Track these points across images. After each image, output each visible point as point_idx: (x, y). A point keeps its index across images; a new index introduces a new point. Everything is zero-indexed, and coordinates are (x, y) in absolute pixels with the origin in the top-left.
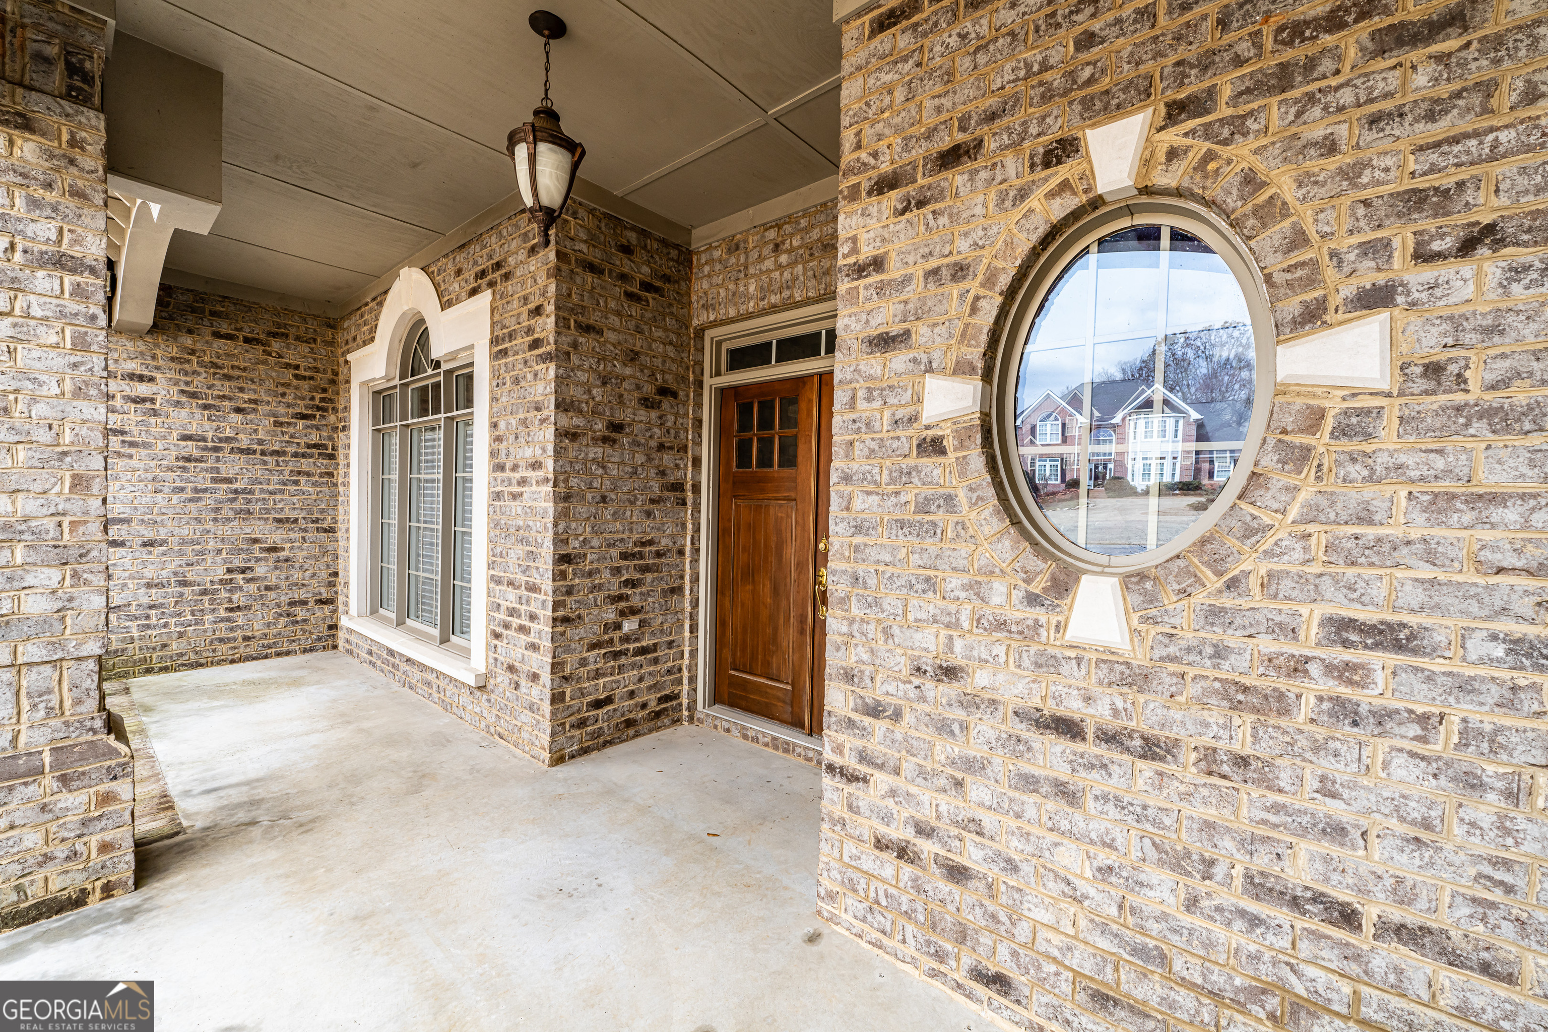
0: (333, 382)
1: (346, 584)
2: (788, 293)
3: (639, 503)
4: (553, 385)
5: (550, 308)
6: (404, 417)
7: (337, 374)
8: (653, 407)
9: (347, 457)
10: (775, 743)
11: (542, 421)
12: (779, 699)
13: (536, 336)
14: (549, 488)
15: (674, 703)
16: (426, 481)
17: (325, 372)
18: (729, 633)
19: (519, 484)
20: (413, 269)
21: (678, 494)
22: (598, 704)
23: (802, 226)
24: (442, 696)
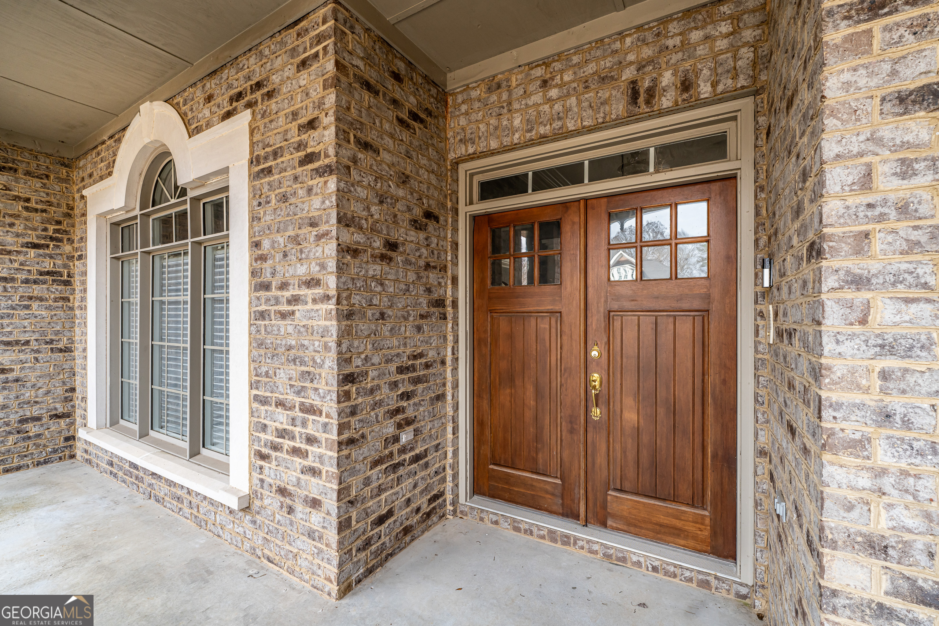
0: (68, 215)
1: (84, 399)
2: (560, 123)
3: (411, 319)
4: (334, 198)
5: (329, 120)
6: (145, 244)
7: (72, 209)
8: (421, 229)
9: (84, 283)
10: (552, 536)
11: (319, 237)
12: (547, 492)
13: (309, 150)
14: (331, 306)
15: (440, 500)
16: (170, 303)
17: (59, 205)
18: (487, 432)
19: (289, 302)
20: (155, 103)
21: (441, 310)
22: (381, 520)
23: (574, 62)
24: (195, 511)
